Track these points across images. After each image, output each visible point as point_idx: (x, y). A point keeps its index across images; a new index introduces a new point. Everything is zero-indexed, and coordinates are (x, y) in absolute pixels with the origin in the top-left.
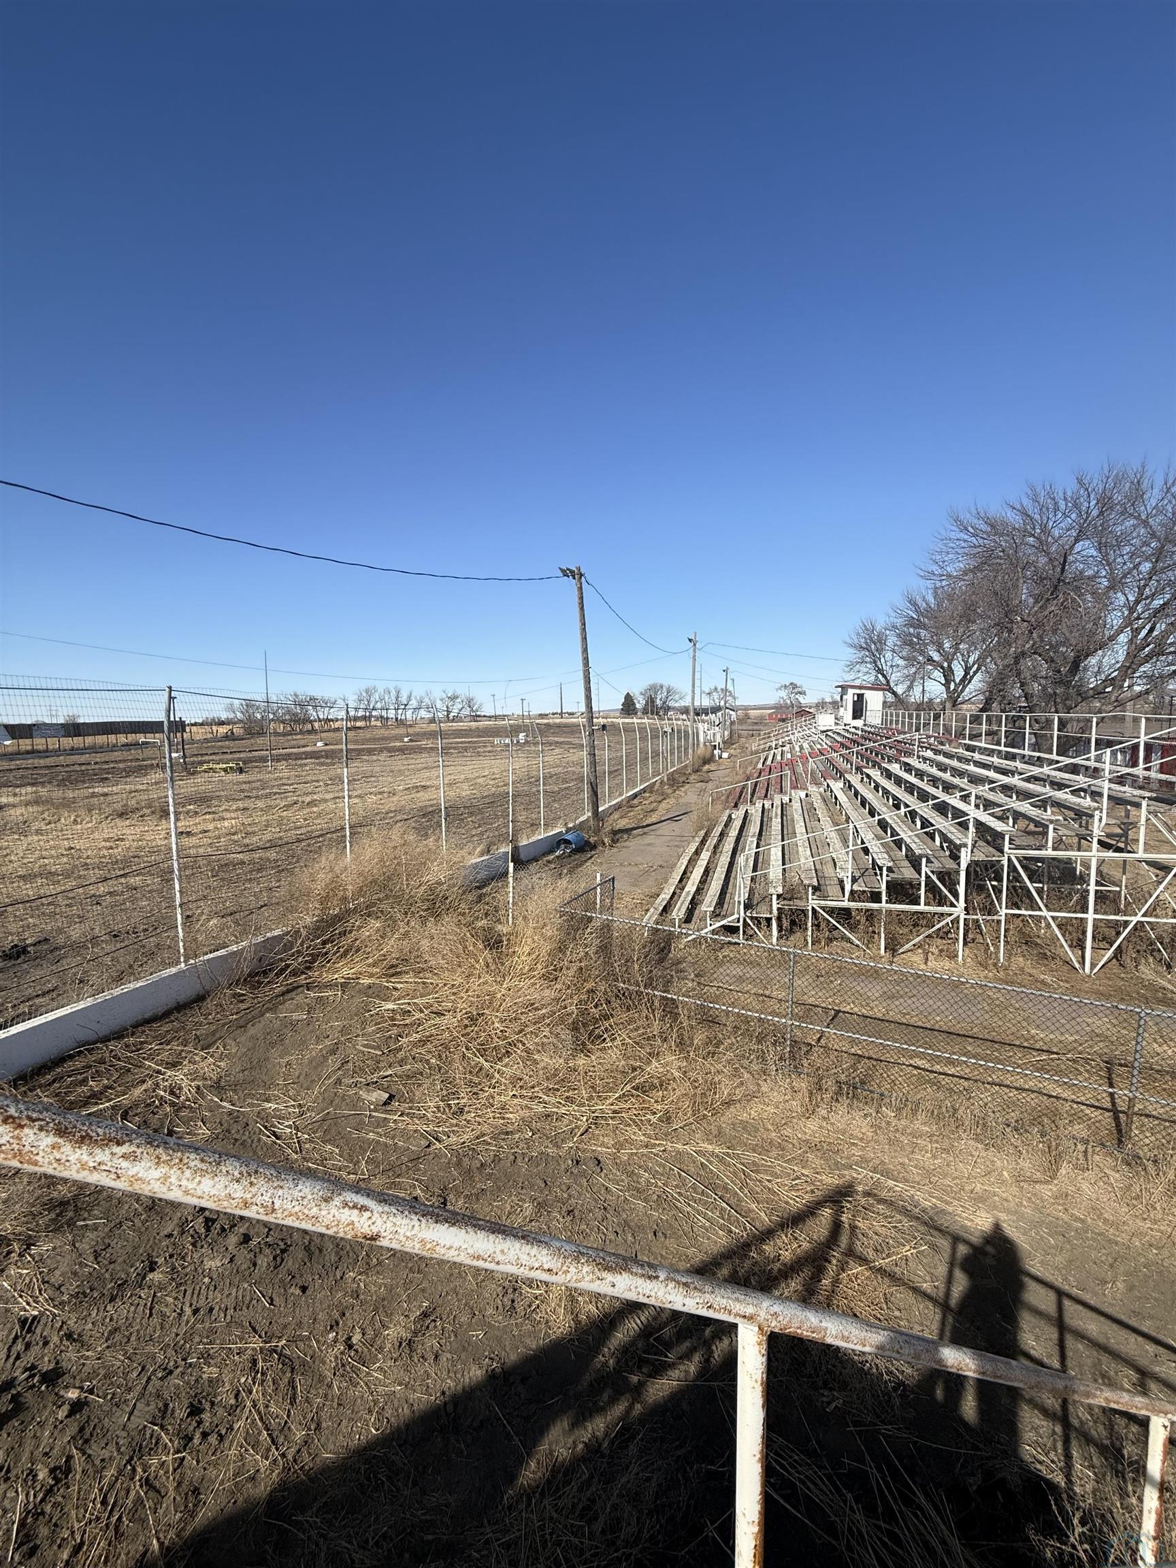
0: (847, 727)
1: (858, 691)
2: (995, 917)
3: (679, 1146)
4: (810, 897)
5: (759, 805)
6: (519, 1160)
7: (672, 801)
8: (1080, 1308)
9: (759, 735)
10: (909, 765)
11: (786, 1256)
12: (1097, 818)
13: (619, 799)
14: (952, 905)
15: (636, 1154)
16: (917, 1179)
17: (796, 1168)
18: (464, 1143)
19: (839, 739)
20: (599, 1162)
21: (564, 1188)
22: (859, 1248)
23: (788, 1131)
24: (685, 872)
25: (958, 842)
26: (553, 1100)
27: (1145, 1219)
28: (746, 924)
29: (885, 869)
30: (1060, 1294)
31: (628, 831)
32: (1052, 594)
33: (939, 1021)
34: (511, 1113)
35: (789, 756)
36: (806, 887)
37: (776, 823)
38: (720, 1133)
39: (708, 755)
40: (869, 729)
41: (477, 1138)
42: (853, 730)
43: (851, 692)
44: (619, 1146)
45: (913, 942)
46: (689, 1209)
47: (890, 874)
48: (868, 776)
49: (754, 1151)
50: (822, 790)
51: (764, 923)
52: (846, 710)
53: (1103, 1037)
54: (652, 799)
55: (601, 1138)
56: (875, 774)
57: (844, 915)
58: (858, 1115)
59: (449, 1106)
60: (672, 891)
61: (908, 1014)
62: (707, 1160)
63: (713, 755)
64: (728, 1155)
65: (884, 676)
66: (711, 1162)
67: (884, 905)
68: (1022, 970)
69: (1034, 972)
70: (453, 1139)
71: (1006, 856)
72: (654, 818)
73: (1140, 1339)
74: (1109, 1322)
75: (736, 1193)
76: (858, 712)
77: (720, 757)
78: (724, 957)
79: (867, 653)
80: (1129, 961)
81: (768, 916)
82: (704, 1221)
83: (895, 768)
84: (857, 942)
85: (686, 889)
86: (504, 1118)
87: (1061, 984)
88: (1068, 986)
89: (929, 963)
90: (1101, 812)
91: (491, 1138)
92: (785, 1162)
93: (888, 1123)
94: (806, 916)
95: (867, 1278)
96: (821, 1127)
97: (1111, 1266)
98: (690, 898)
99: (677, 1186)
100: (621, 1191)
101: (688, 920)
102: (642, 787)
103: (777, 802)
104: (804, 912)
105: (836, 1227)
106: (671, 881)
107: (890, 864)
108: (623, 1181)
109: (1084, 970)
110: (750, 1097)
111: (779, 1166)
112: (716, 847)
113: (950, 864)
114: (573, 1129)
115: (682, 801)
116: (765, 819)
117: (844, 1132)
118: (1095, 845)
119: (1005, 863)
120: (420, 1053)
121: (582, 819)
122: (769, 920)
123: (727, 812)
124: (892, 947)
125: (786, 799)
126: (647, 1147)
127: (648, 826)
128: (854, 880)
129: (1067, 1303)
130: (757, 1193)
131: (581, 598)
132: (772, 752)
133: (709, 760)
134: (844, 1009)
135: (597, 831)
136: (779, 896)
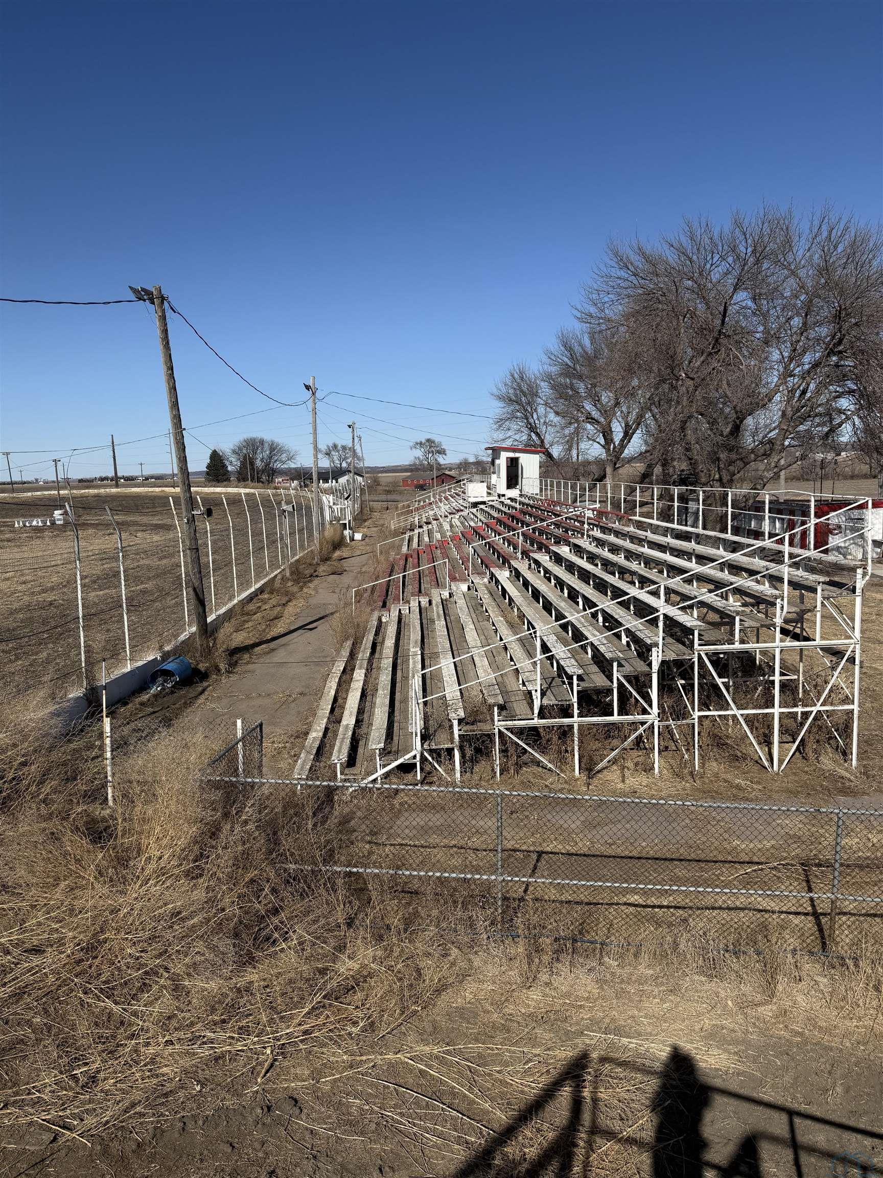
0: (502, 499)
1: (511, 455)
2: (688, 721)
3: (390, 1056)
4: (496, 718)
5: (414, 604)
6: (190, 1125)
7: (301, 603)
8: (809, 1122)
9: (397, 508)
10: (579, 547)
11: (532, 1152)
12: (778, 606)
13: (230, 605)
14: (644, 712)
15: (339, 1079)
16: (649, 1030)
17: (526, 1050)
18: (107, 1122)
19: (495, 515)
20: (296, 1101)
21: (257, 1145)
22: (604, 1121)
23: (510, 1009)
24: (335, 700)
25: (649, 642)
26: (222, 1036)
27: (851, 1019)
28: (423, 759)
29: (575, 678)
30: (791, 1113)
31: (247, 648)
32: (713, 348)
33: (644, 847)
34: (166, 1066)
35: (438, 536)
36: (491, 707)
37: (440, 625)
38: (435, 1028)
39: (337, 538)
40: (527, 501)
41: (126, 1112)
42: (509, 502)
43: (504, 455)
44: (316, 1075)
45: (607, 759)
46: (415, 1129)
47: (581, 683)
48: (537, 562)
49: (477, 1040)
50: (486, 580)
51: (444, 754)
52: (499, 477)
53: (797, 839)
54: (273, 602)
55: (292, 1070)
56: (544, 558)
57: (532, 735)
58: (580, 972)
59: (74, 1078)
60: (324, 726)
61: (614, 843)
62: (426, 1066)
63: (343, 537)
64: (448, 1053)
65: (538, 435)
66: (430, 1067)
67: (576, 720)
68: (716, 775)
69: (728, 777)
70: (90, 1121)
71: (696, 653)
72: (279, 629)
73: (859, 1136)
74: (833, 1129)
75: (465, 1096)
76: (513, 480)
77: (352, 539)
78: (401, 804)
79: (517, 407)
80: (810, 752)
81: (450, 746)
82: (434, 1139)
83: (564, 551)
84: (550, 765)
85: (344, 722)
86: (157, 1076)
87: (755, 786)
88: (760, 787)
89: (627, 781)
90: (782, 600)
91: (145, 1108)
92: (513, 1045)
93: (613, 974)
94: (492, 742)
95: (618, 1152)
96: (545, 995)
97: (830, 1073)
98: (350, 733)
99: (396, 1106)
100: (330, 1129)
101: (351, 761)
102: (258, 585)
103: (436, 600)
104: (490, 737)
105: (577, 1104)
106: (320, 713)
107: (580, 672)
108: (330, 1117)
109: (773, 767)
110: (463, 977)
111: (507, 1051)
112: (370, 661)
113: (641, 667)
114: (254, 1068)
115: (313, 601)
116: (424, 621)
117: (568, 995)
118: (778, 635)
119: (696, 660)
120: (15, 1014)
121: (182, 637)
122: (450, 751)
123: (376, 615)
124: (589, 768)
125: (446, 594)
126: (351, 1067)
127: (274, 639)
128: (543, 694)
129: (797, 1120)
130: (489, 1089)
131: (165, 331)
132: (416, 531)
133: (339, 544)
134: (549, 849)
135: (208, 652)
136: (460, 721)
